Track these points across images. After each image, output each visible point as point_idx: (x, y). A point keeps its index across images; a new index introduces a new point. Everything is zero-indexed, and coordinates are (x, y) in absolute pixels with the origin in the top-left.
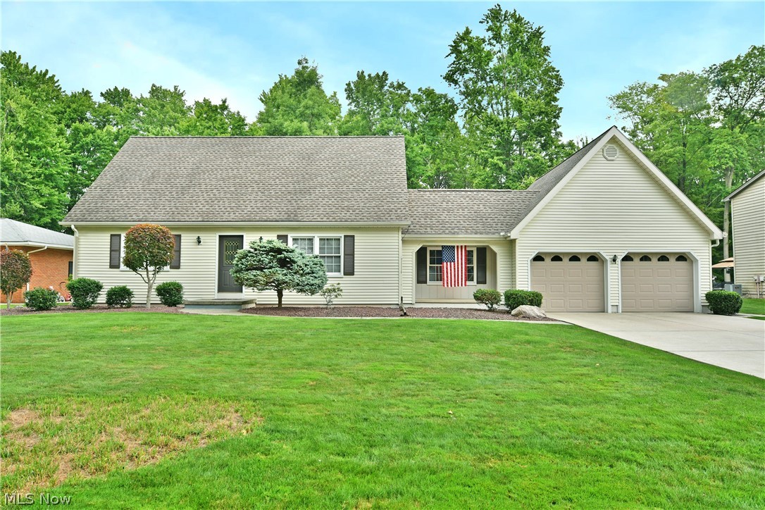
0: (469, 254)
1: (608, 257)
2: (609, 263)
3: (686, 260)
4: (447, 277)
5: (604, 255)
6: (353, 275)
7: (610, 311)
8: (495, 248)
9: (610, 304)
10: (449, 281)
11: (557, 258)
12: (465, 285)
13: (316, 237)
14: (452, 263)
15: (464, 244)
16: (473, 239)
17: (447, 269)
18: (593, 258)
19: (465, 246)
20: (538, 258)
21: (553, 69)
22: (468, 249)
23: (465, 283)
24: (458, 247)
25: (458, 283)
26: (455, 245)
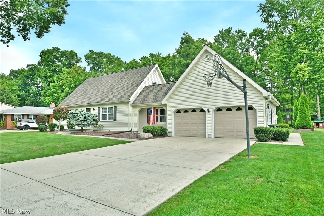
0: (157, 111)
2: (207, 113)
3: (253, 110)
6: (116, 120)
7: (207, 136)
9: (207, 133)
11: (186, 111)
12: (156, 124)
13: (107, 107)
15: (155, 107)
17: (150, 117)
19: (156, 108)
22: (157, 109)
23: (156, 123)
26: (152, 107)
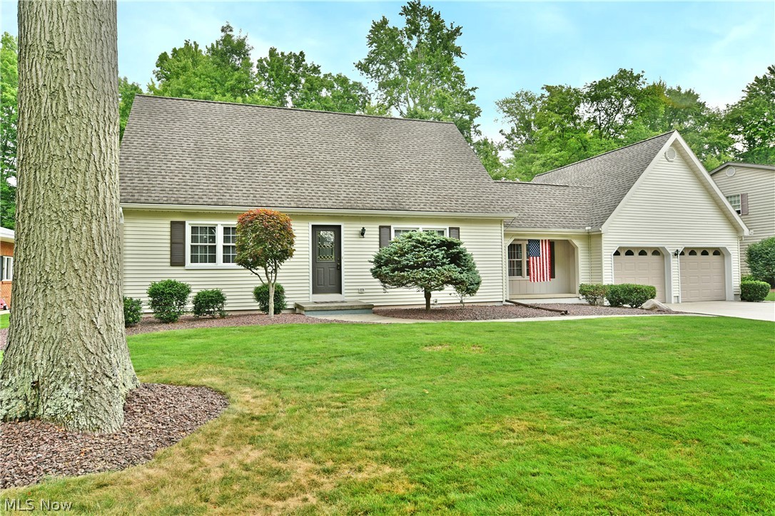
1: (671, 251)
2: (671, 256)
4: (534, 272)
5: (668, 249)
7: (673, 301)
8: (576, 243)
9: (673, 295)
10: (536, 275)
11: (629, 252)
12: (550, 280)
14: (538, 258)
16: (556, 233)
17: (533, 263)
18: (656, 252)
19: (549, 240)
20: (617, 253)
21: (458, 69)
23: (549, 278)
24: (542, 241)
25: (544, 278)
26: (540, 238)
